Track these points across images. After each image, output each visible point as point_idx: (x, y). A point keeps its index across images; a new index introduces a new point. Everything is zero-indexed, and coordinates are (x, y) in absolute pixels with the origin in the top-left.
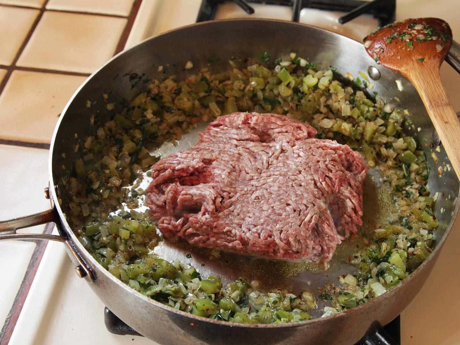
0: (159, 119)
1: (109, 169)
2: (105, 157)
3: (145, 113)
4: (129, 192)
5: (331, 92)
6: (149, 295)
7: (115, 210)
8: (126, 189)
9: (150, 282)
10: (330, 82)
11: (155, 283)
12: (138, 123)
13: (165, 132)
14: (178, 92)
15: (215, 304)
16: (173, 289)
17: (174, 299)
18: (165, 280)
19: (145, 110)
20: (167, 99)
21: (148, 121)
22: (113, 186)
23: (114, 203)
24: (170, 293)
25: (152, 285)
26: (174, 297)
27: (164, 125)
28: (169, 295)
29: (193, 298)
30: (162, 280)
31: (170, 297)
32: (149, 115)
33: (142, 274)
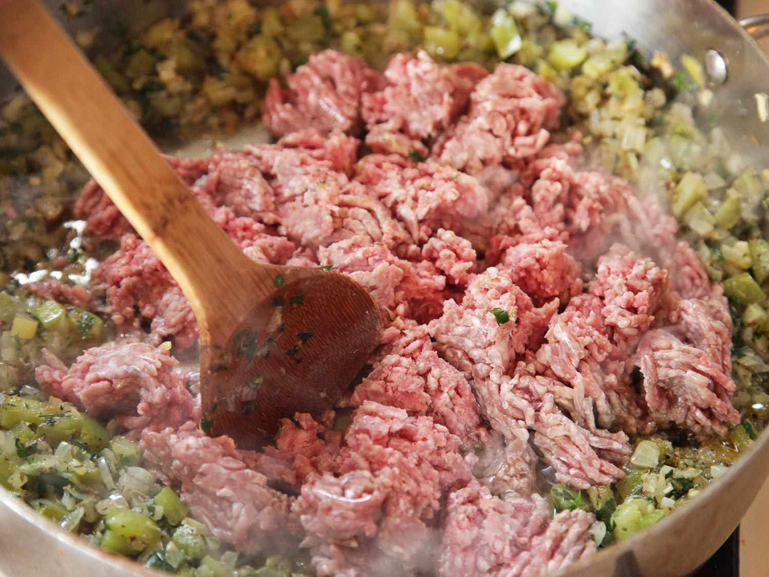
0: (188, 87)
1: (42, 178)
2: (44, 149)
3: (159, 67)
4: (75, 235)
5: (609, 90)
6: (26, 472)
7: (29, 268)
8: (70, 229)
9: (36, 444)
10: (615, 67)
11: (47, 450)
12: (138, 85)
13: (197, 118)
14: (254, 31)
15: (159, 529)
16: (81, 471)
17: (76, 495)
18: (70, 447)
19: (163, 58)
20: (224, 43)
21: (162, 86)
22: (39, 215)
23: (32, 253)
24: (70, 480)
25: (40, 452)
26: (78, 490)
27: (200, 102)
28: (66, 482)
29: (115, 504)
30: (65, 446)
31: (68, 488)
32: (167, 72)
33: (28, 424)
